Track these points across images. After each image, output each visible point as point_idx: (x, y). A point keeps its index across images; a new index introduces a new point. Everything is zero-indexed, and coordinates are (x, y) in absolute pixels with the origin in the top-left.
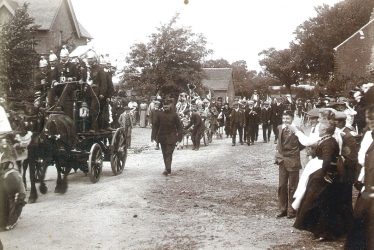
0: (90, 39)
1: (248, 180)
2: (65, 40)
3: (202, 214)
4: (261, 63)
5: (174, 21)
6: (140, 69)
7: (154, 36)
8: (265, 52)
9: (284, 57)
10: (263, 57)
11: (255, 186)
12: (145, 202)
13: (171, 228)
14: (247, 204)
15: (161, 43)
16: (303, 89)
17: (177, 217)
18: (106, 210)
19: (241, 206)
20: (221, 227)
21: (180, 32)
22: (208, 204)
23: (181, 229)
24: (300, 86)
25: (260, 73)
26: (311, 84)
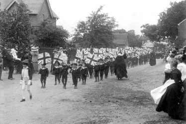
0: (58, 19)
1: (135, 89)
2: (45, 19)
3: (112, 105)
4: (142, 31)
5: (99, 10)
6: (82, 34)
7: (89, 18)
8: (144, 26)
9: (154, 28)
10: (143, 28)
11: (138, 92)
12: (84, 99)
13: (97, 112)
14: (135, 101)
15: (93, 21)
16: (162, 44)
17: (100, 106)
18: (65, 103)
19: (131, 102)
20: (121, 112)
21: (103, 16)
22: (115, 100)
23: (102, 112)
24: (161, 43)
25: (141, 36)
26: (166, 42)
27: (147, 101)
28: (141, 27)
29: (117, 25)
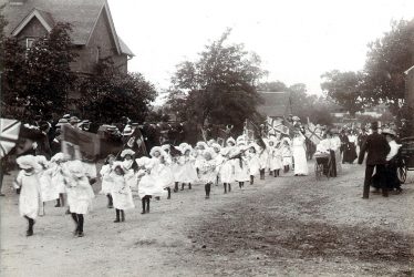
0: (131, 56)
1: (305, 219)
2: (103, 56)
3: (253, 256)
4: (324, 86)
5: (225, 37)
6: (186, 91)
7: (203, 54)
8: (328, 75)
9: (350, 80)
10: (325, 80)
11: (312, 226)
12: (190, 241)
14: (304, 246)
15: (211, 61)
16: (369, 117)
17: (225, 258)
18: (145, 248)
19: (297, 248)
21: (232, 50)
22: (259, 244)
24: (366, 113)
25: (321, 98)
26: (378, 112)
27: (333, 248)
28: (322, 77)
29: (267, 73)
